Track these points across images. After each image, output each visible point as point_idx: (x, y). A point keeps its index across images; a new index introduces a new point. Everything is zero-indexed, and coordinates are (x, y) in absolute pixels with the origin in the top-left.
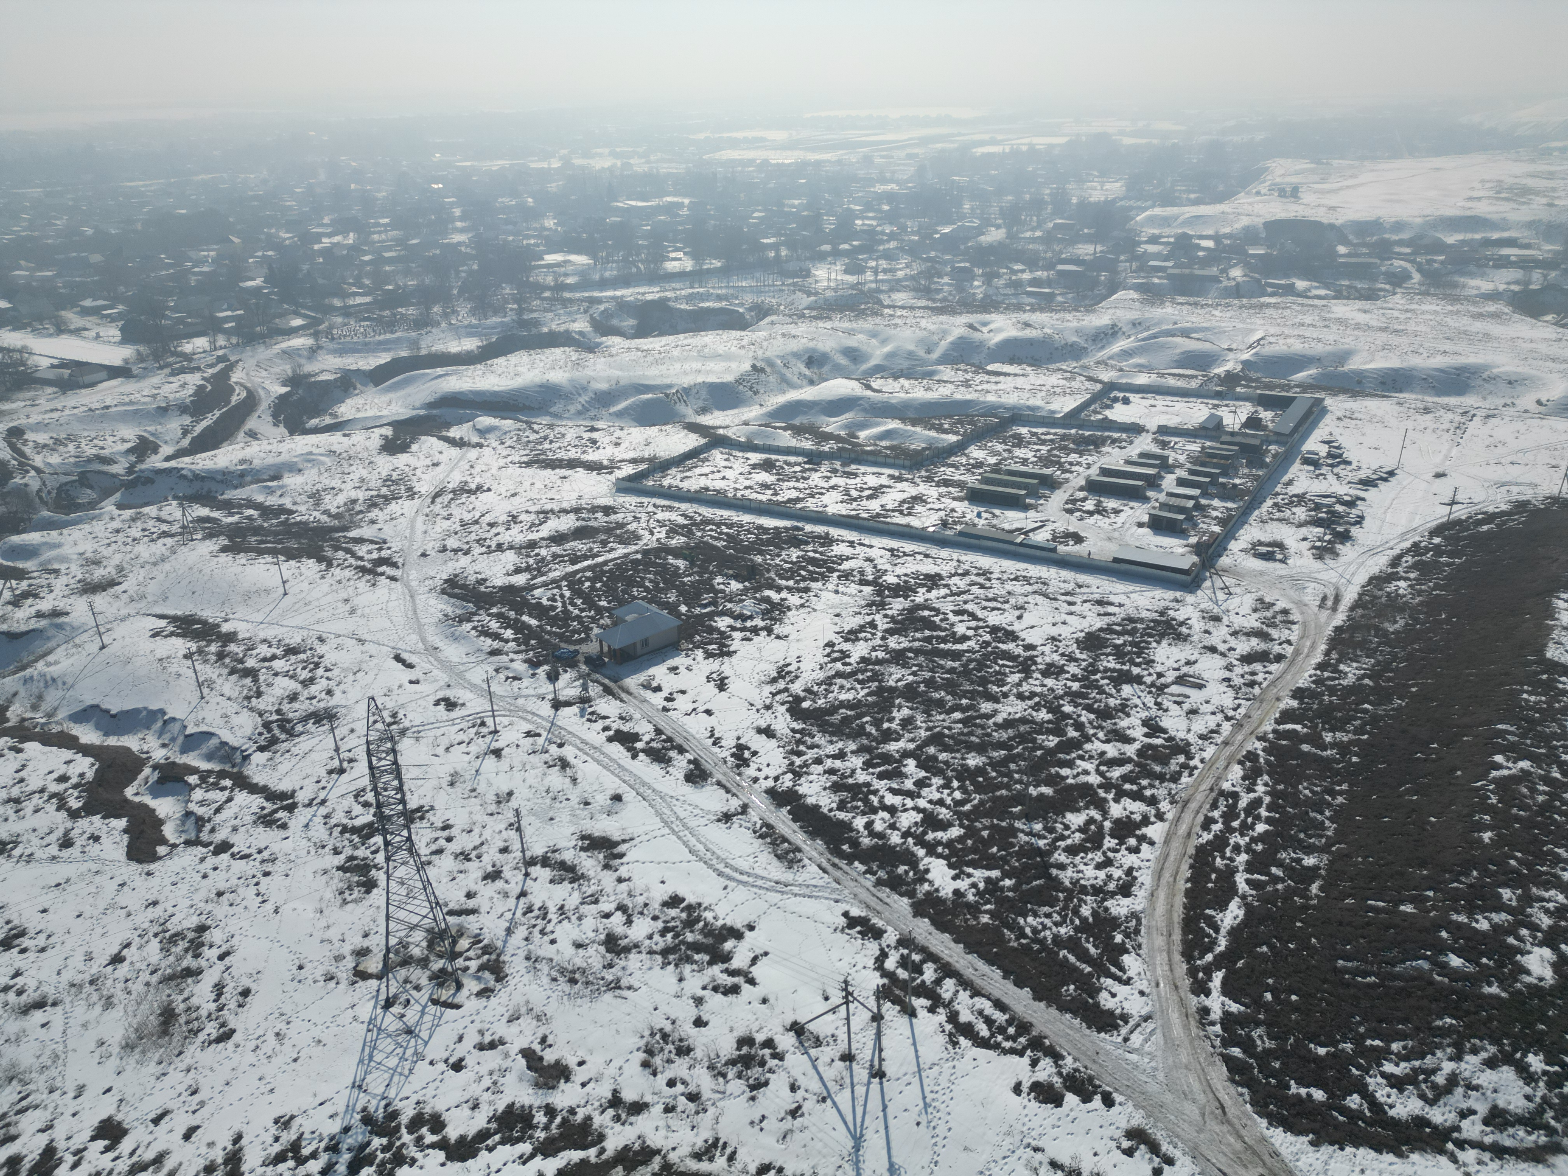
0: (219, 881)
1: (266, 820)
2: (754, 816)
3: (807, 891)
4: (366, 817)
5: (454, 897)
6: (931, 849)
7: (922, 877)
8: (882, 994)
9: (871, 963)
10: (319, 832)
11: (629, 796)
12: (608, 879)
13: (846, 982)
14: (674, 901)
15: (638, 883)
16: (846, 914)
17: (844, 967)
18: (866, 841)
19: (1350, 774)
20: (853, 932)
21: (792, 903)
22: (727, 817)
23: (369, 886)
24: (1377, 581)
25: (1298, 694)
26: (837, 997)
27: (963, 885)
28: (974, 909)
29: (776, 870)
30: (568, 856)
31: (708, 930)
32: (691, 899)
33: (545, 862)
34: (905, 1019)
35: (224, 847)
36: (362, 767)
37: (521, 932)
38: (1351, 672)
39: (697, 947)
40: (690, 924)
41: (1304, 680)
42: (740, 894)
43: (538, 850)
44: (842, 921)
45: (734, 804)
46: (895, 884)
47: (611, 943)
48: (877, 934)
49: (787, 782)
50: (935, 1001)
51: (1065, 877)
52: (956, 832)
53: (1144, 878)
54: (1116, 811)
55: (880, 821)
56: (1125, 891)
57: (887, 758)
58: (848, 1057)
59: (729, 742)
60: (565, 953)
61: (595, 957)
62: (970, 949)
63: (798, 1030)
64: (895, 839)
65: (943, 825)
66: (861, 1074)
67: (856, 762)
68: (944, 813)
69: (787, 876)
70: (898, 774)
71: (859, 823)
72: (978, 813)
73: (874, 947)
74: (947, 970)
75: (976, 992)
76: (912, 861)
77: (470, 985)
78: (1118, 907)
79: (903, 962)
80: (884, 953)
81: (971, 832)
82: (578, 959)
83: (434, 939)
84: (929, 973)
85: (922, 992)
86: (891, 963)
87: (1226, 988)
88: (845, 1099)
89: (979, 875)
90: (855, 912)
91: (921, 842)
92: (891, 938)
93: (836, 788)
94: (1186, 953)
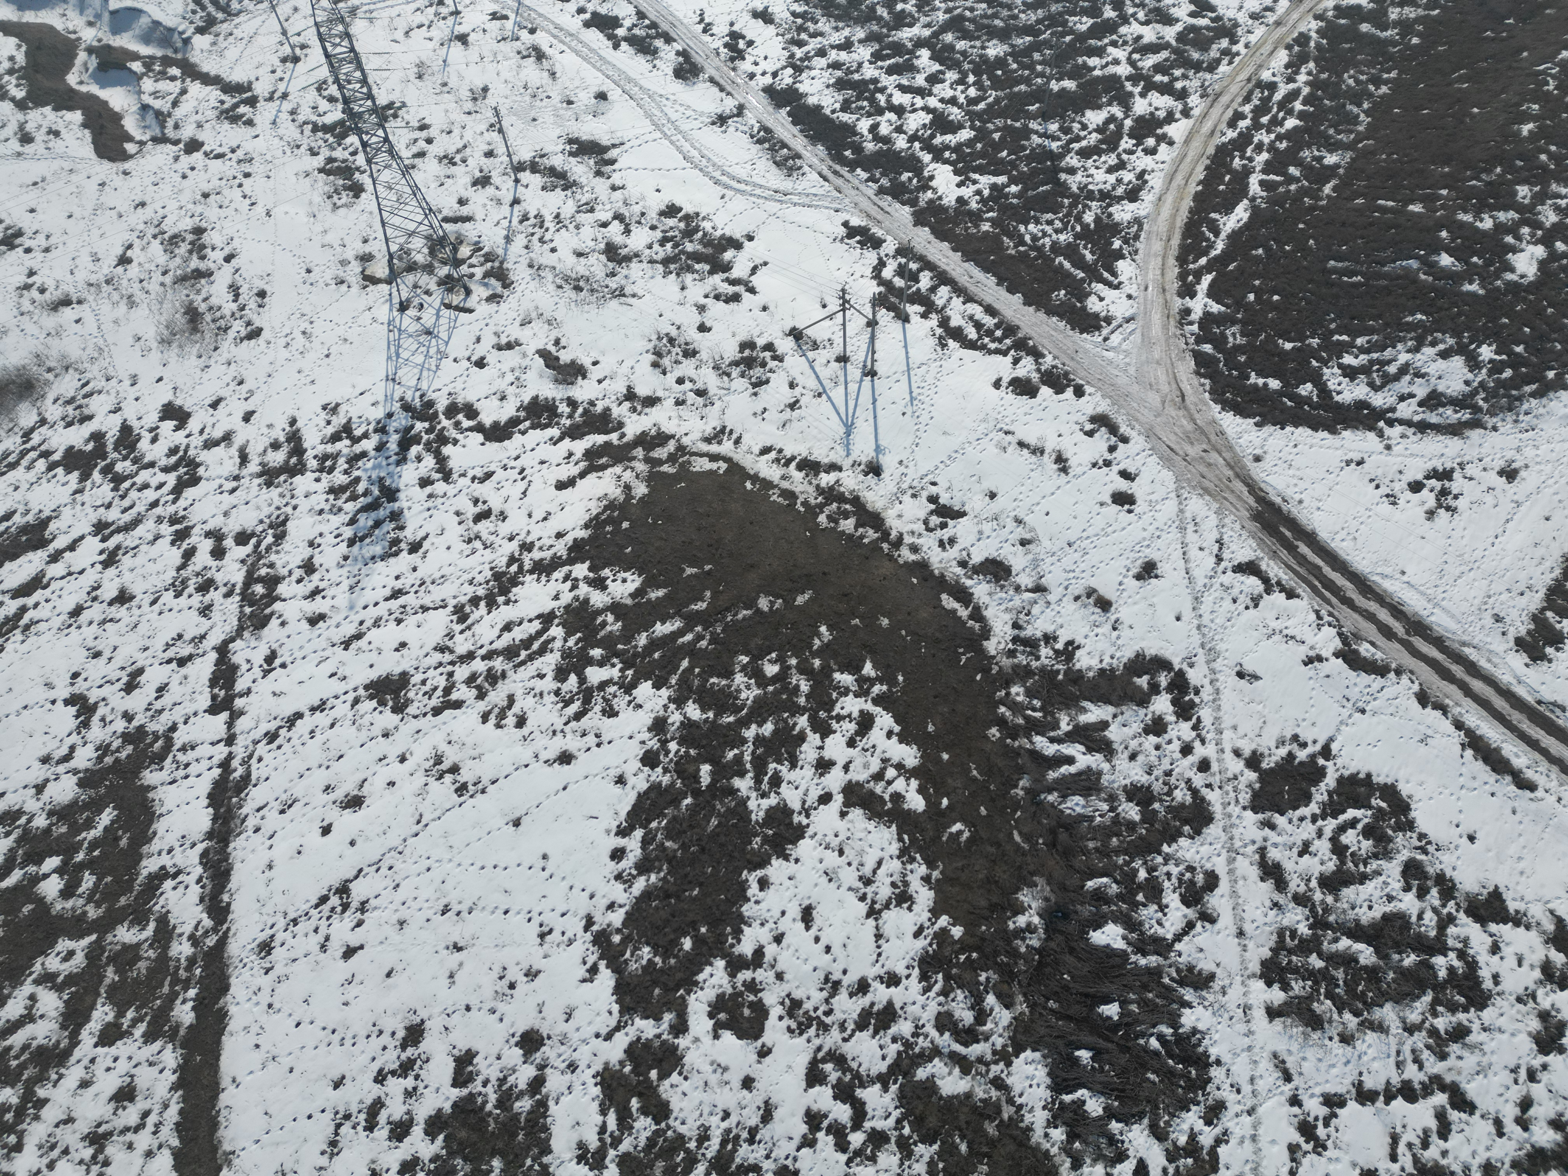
0: (199, 181)
1: (230, 116)
2: (751, 118)
3: (806, 200)
4: (335, 114)
5: (448, 205)
6: (938, 155)
7: (925, 184)
8: (879, 301)
9: (868, 272)
10: (290, 131)
11: (615, 94)
12: (601, 186)
13: (843, 291)
14: (671, 210)
15: (633, 191)
16: (845, 224)
17: (842, 276)
18: (870, 146)
20: (852, 242)
21: (792, 213)
22: (721, 120)
23: (357, 190)
26: (835, 304)
27: (967, 192)
28: (976, 217)
29: (775, 178)
30: (558, 161)
31: (707, 240)
32: (688, 208)
33: (534, 168)
34: (899, 324)
35: (193, 146)
36: (316, 55)
37: (520, 241)
39: (698, 254)
40: (688, 233)
42: (738, 203)
43: (525, 154)
44: (842, 231)
45: (730, 105)
46: (898, 192)
47: (612, 252)
48: (876, 243)
49: (786, 78)
50: (929, 308)
51: (1074, 182)
52: (966, 134)
53: (1155, 181)
54: (1140, 107)
55: (886, 123)
56: (1133, 195)
57: (898, 48)
58: (843, 359)
59: (721, 29)
60: (566, 261)
61: (597, 266)
62: (968, 256)
63: (796, 334)
64: (901, 143)
65: (953, 128)
66: (854, 372)
67: (864, 53)
68: (955, 114)
69: (787, 184)
70: (909, 68)
71: (864, 126)
72: (991, 112)
73: (871, 257)
74: (943, 278)
75: (969, 299)
76: (916, 167)
77: (479, 292)
78: (1123, 213)
79: (901, 271)
80: (882, 263)
81: (982, 135)
82: (581, 267)
83: (436, 244)
84: (925, 281)
85: (918, 298)
86: (888, 273)
87: (1213, 293)
88: (837, 394)
89: (985, 181)
90: (855, 222)
91: (928, 147)
92: (889, 247)
93: (840, 85)
94: (1182, 260)
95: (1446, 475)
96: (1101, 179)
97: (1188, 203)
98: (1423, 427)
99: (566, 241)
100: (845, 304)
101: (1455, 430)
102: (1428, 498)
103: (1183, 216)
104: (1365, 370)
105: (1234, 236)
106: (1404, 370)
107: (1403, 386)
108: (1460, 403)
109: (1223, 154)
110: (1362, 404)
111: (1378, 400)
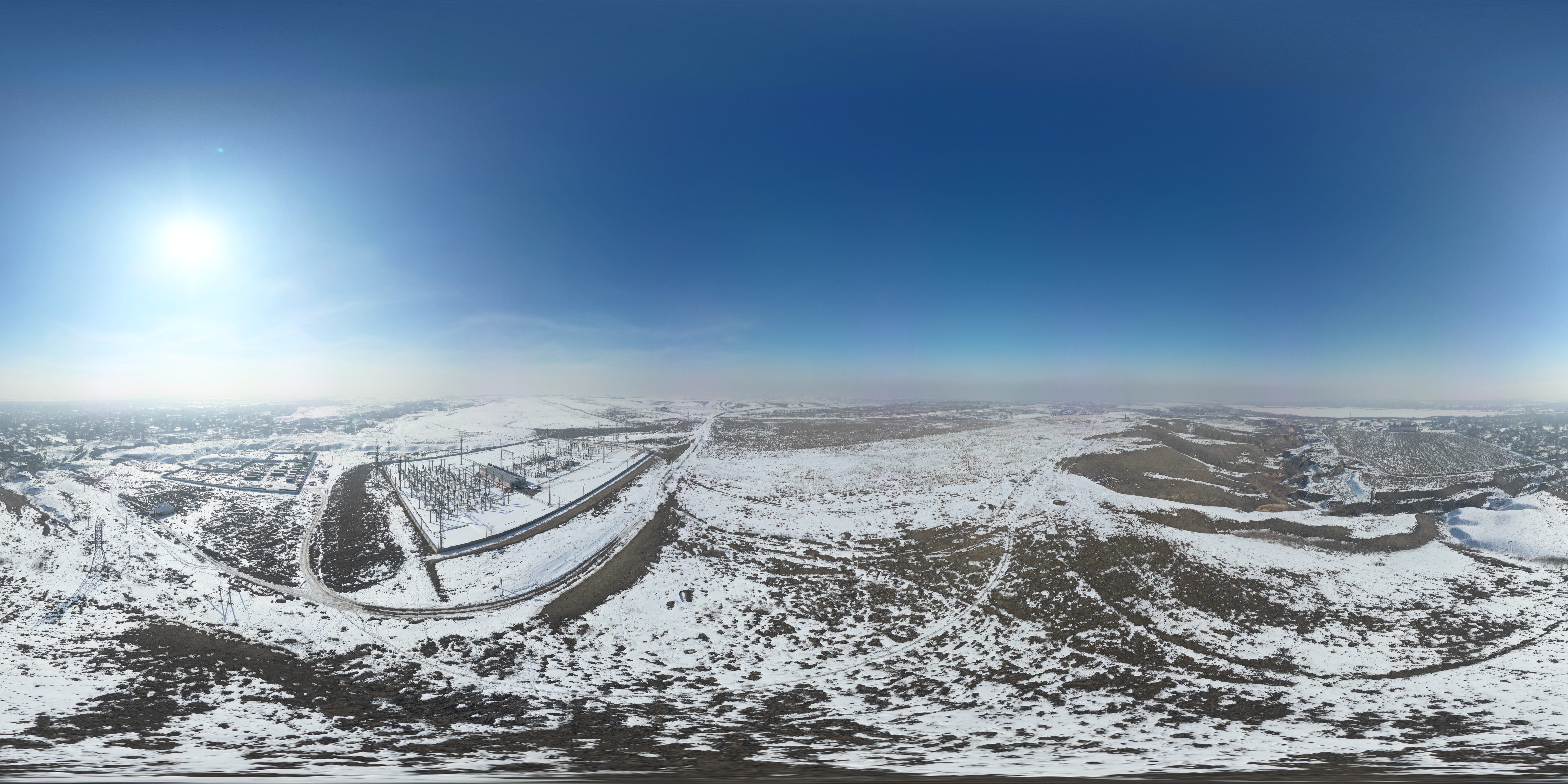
2: (193, 551)
3: (208, 568)
6: (242, 557)
7: (240, 563)
11: (159, 545)
12: (152, 563)
13: (219, 586)
14: (170, 569)
15: (160, 564)
16: (219, 573)
17: (219, 584)
18: (224, 556)
19: (339, 524)
20: (221, 576)
21: (203, 570)
22: (185, 551)
24: (335, 486)
25: (325, 511)
26: (217, 589)
27: (251, 564)
29: (199, 563)
30: (141, 557)
31: (179, 576)
32: (174, 569)
33: (135, 557)
37: (126, 571)
38: (334, 505)
39: (176, 579)
40: (174, 574)
41: (325, 508)
42: (188, 568)
43: (133, 555)
45: (187, 549)
46: (233, 565)
47: (151, 576)
48: (228, 576)
49: (202, 544)
50: (246, 588)
51: (278, 559)
52: (248, 553)
53: (298, 555)
54: (288, 543)
55: (227, 552)
56: (294, 558)
57: (228, 538)
58: (221, 601)
59: (186, 535)
60: (138, 576)
61: (146, 579)
62: (255, 577)
63: (205, 596)
64: (232, 555)
65: (245, 552)
66: (225, 604)
67: (221, 539)
68: (244, 549)
69: (202, 564)
70: (232, 541)
71: (222, 552)
72: (253, 548)
73: (227, 579)
74: (249, 582)
75: (258, 585)
76: (237, 560)
77: (111, 578)
78: (293, 562)
79: (236, 581)
80: (230, 580)
81: (252, 552)
82: (142, 578)
83: (104, 567)
84: (244, 583)
85: (242, 587)
86: (233, 582)
87: (322, 572)
88: (220, 609)
89: (255, 561)
90: (222, 572)
91: (239, 555)
92: (232, 576)
93: (215, 545)
94: (312, 568)
95: (398, 585)
96: (284, 557)
97: (308, 558)
98: (386, 579)
99: (138, 573)
100: (220, 589)
101: (393, 577)
102: (398, 590)
103: (308, 560)
104: (366, 575)
105: (322, 561)
106: (374, 572)
107: (376, 574)
108: (390, 572)
109: (311, 548)
110: (371, 581)
111: (374, 578)
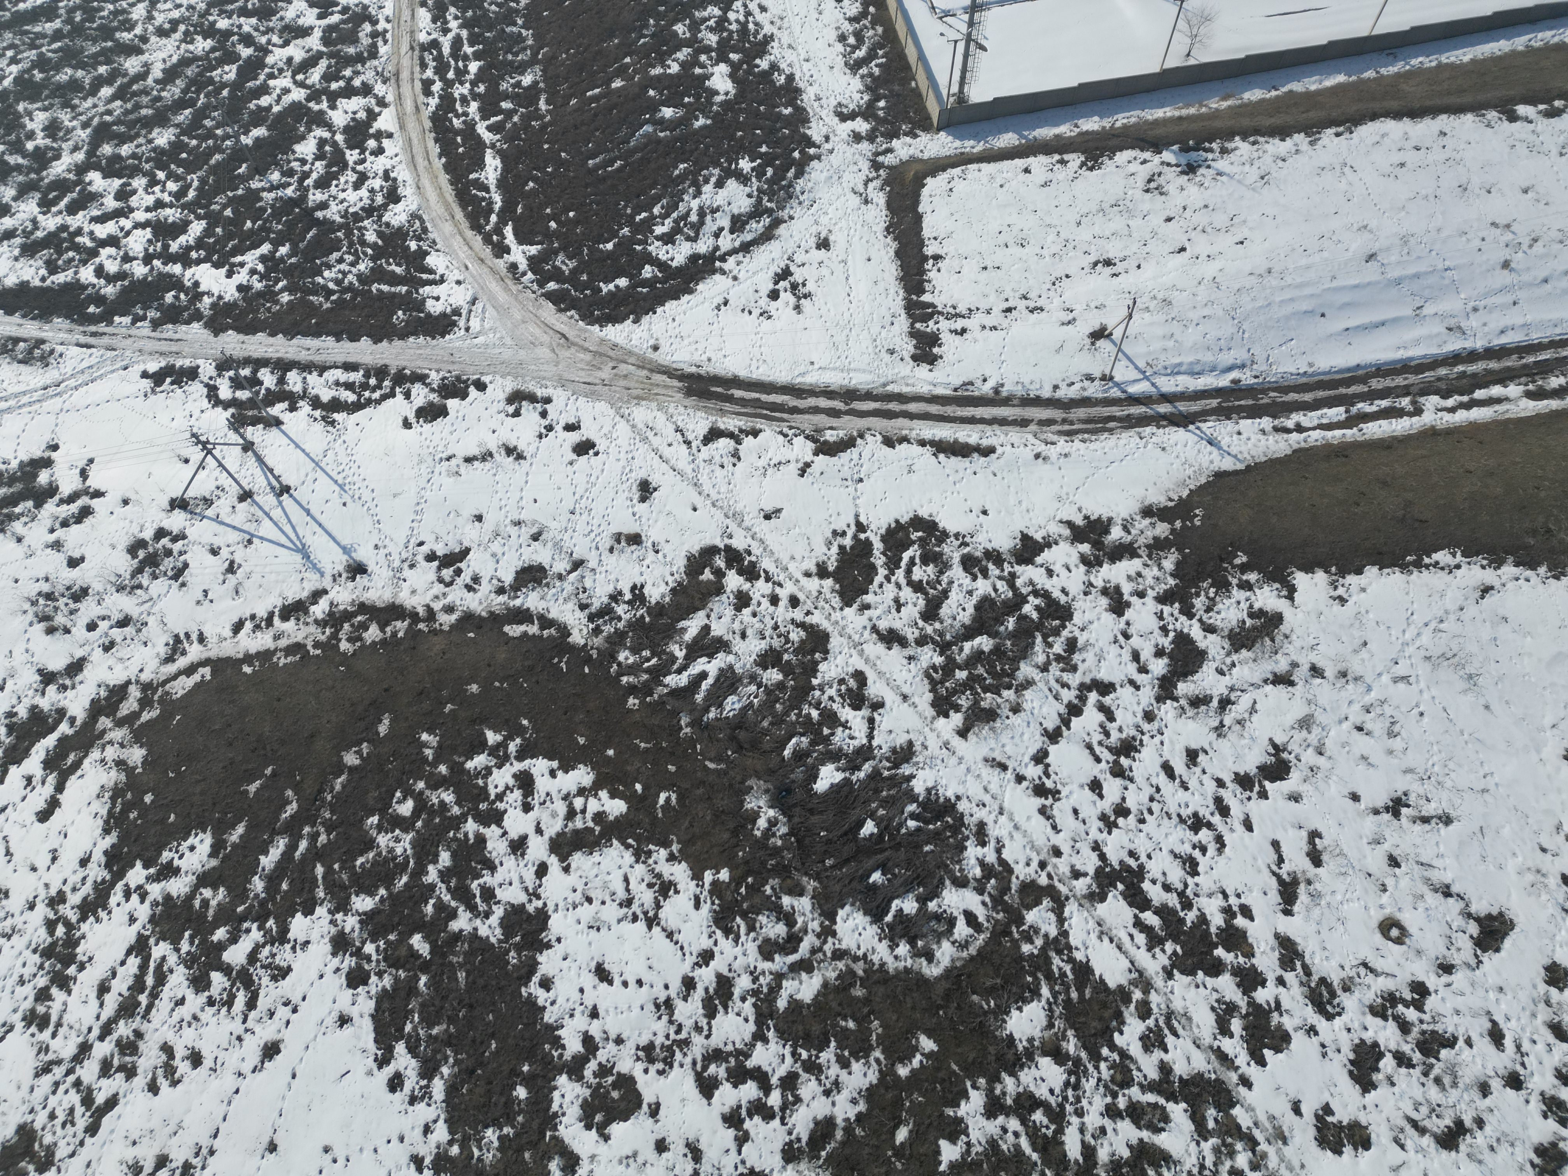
3: (86, 377)
6: (184, 258)
7: (195, 292)
8: (238, 423)
9: (205, 404)
13: (194, 435)
16: (145, 375)
17: (181, 423)
18: (110, 291)
20: (166, 385)
21: (78, 398)
26: (196, 454)
27: (242, 277)
28: (269, 295)
29: (33, 376)
31: (7, 478)
34: (275, 431)
39: (8, 501)
42: (12, 423)
44: (147, 384)
46: (174, 316)
48: (191, 374)
51: (333, 214)
52: (197, 227)
53: (403, 174)
54: (339, 118)
55: (109, 260)
56: (393, 197)
57: (62, 185)
58: (244, 495)
62: (290, 333)
64: (139, 269)
65: (180, 228)
69: (51, 375)
70: (89, 198)
72: (206, 195)
73: (197, 389)
74: (282, 366)
76: (173, 283)
78: (397, 217)
79: (237, 384)
80: (212, 388)
81: (213, 219)
84: (268, 378)
85: (274, 397)
86: (225, 393)
87: (518, 239)
89: (251, 258)
90: (153, 367)
91: (169, 258)
92: (207, 369)
93: (29, 251)
94: (476, 227)
95: (785, 273)
96: (355, 198)
97: (444, 178)
98: (746, 248)
100: (206, 446)
101: (767, 237)
102: (784, 297)
103: (449, 190)
104: (676, 230)
105: (502, 184)
107: (709, 225)
109: (440, 122)
111: (702, 247)
